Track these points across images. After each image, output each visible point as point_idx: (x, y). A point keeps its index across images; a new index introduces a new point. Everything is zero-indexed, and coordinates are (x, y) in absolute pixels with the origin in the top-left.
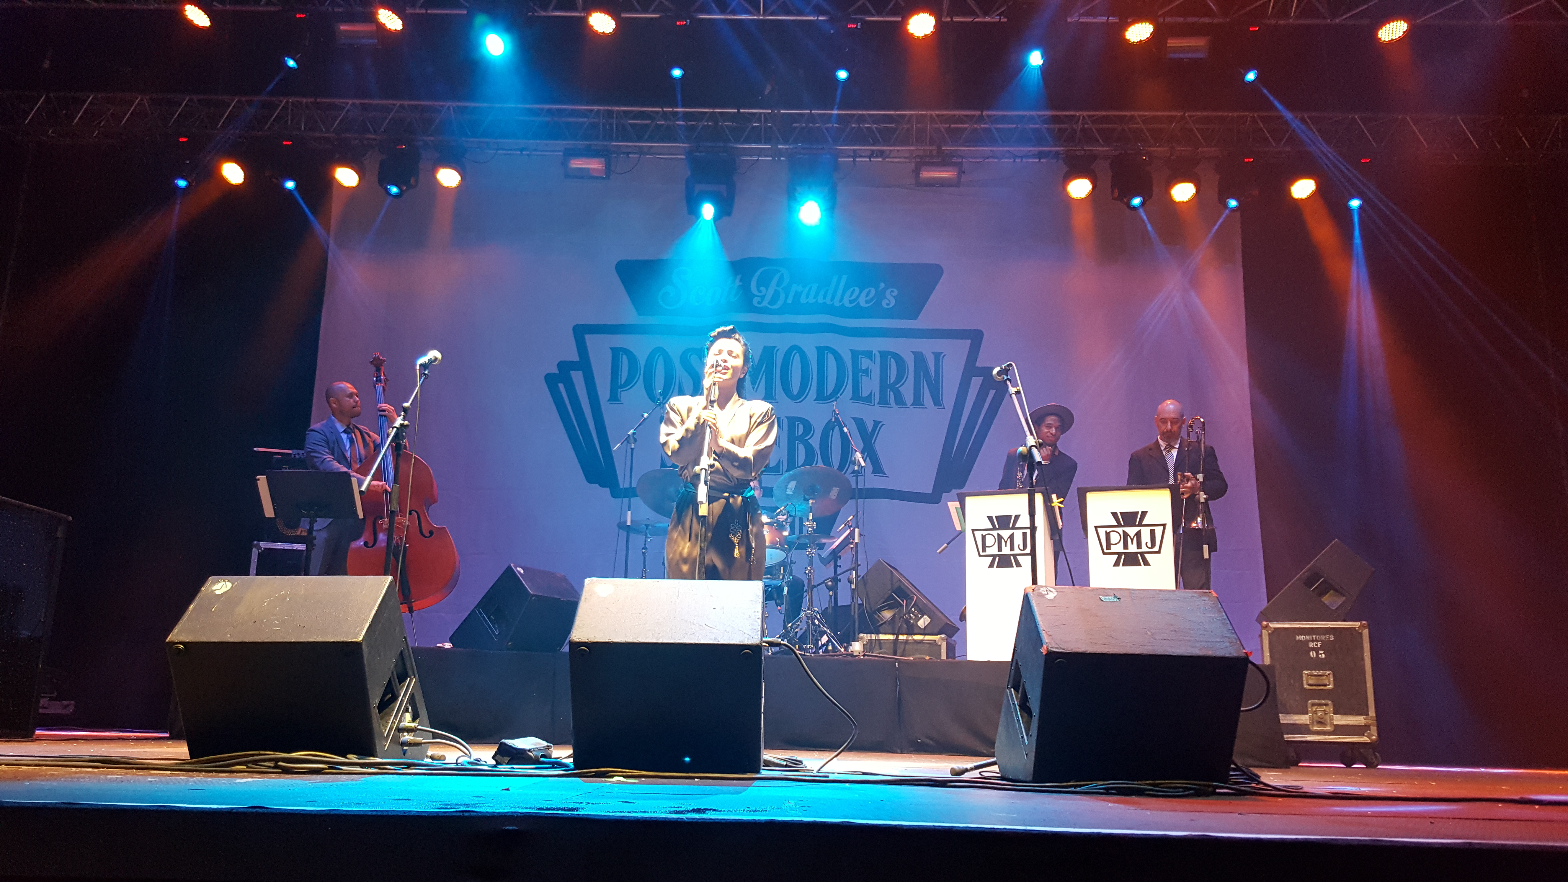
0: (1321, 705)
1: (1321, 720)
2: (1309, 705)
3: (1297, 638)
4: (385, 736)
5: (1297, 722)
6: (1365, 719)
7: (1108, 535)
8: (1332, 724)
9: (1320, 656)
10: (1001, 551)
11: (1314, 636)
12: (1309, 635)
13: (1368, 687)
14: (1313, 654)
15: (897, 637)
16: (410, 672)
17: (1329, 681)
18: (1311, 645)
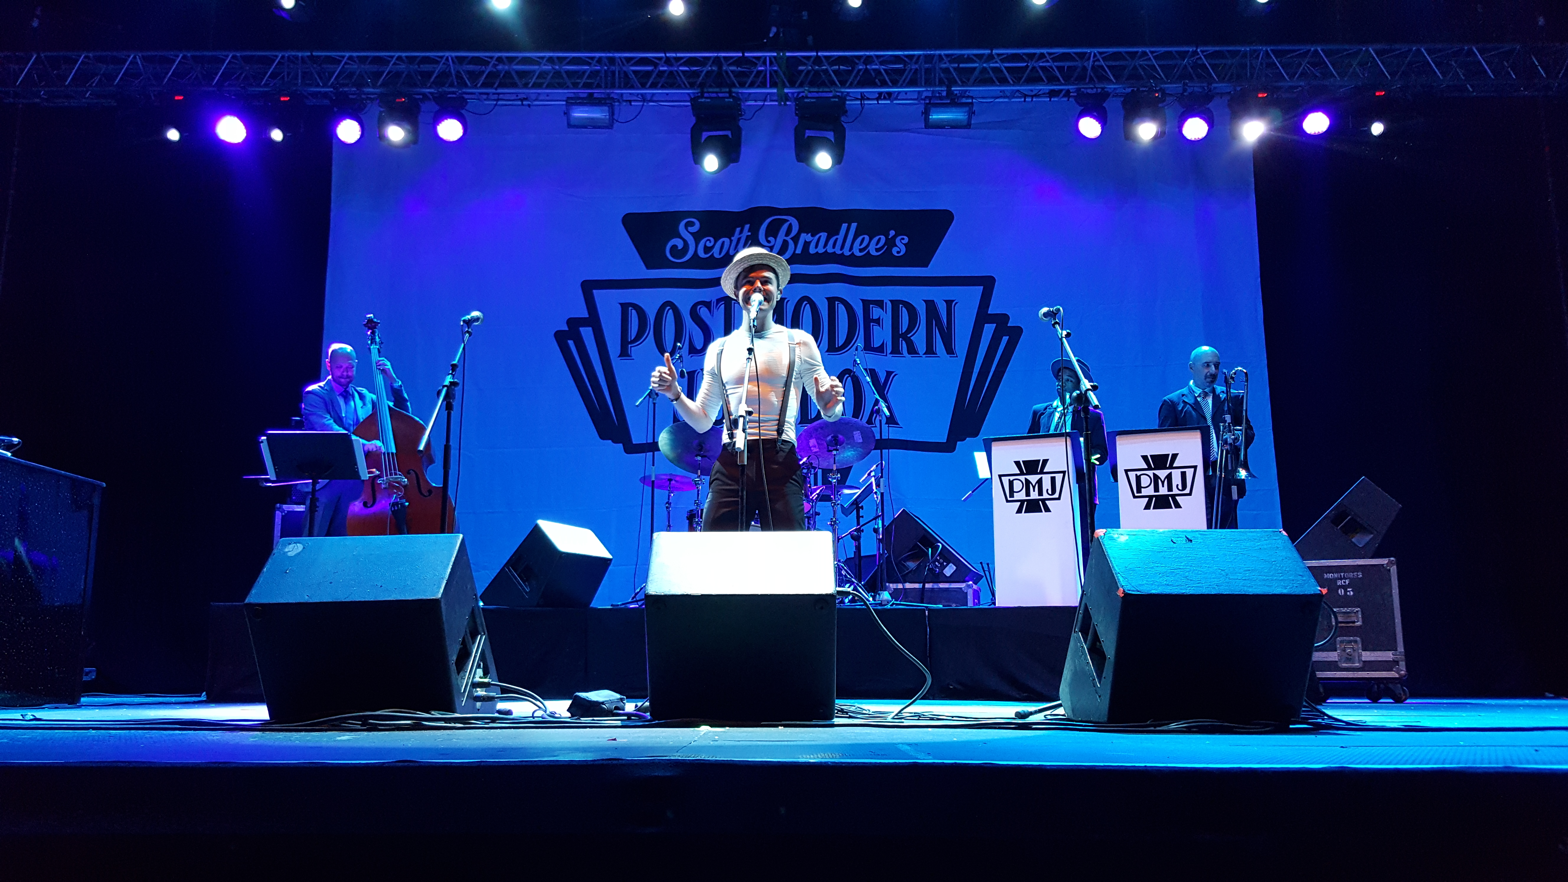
0: (1350, 642)
1: (1350, 657)
2: (1338, 642)
3: (1326, 576)
4: (462, 691)
5: (1326, 659)
6: (1393, 654)
7: (1138, 478)
8: (1360, 661)
9: (1348, 593)
10: (1030, 496)
11: (1342, 574)
12: (1337, 572)
13: (1396, 624)
14: (1341, 592)
15: (924, 586)
16: (480, 629)
17: (1357, 617)
18: (1339, 583)
